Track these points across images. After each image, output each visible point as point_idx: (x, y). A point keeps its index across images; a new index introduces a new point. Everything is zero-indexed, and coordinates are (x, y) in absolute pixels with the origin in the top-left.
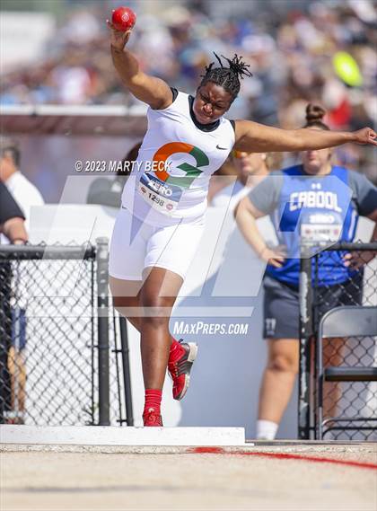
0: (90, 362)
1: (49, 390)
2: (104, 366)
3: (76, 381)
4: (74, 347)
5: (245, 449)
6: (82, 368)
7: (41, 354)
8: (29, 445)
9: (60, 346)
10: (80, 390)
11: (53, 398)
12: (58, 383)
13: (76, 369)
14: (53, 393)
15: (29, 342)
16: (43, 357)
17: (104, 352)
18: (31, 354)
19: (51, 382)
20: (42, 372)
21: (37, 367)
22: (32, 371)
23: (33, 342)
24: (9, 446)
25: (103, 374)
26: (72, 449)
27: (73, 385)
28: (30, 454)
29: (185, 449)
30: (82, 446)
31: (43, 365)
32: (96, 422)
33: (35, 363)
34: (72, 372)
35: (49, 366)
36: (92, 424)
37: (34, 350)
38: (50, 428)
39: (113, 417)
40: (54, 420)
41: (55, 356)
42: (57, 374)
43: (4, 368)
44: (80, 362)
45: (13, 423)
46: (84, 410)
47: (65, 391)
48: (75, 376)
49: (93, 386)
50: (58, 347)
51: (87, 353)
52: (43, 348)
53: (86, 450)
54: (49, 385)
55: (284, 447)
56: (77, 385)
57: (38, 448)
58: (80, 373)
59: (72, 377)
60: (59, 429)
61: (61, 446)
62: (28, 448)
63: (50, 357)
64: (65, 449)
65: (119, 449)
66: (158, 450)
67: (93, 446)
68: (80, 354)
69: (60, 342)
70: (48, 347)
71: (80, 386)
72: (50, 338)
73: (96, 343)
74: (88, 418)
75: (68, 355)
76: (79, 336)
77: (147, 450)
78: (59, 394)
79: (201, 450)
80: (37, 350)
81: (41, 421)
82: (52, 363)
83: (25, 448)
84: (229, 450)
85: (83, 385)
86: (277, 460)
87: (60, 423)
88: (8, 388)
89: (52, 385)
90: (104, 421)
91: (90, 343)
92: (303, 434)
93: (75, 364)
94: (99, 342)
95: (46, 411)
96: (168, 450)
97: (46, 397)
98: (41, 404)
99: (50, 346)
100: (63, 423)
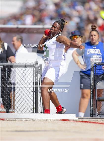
0: (33, 96)
1: (21, 103)
2: (37, 97)
3: (29, 101)
4: (28, 92)
5: (76, 120)
6: (31, 97)
7: (19, 94)
8: (16, 119)
9: (25, 91)
10: (30, 104)
11: (22, 106)
12: (24, 102)
13: (29, 98)
14: (22, 104)
15: (16, 90)
16: (20, 94)
17: (37, 93)
18: (16, 94)
19: (22, 101)
20: (19, 99)
21: (18, 97)
22: (17, 98)
23: (17, 90)
24: (10, 119)
25: (36, 99)
26: (28, 120)
27: (28, 102)
28: (16, 121)
29: (59, 120)
30: (31, 119)
31: (20, 97)
32: (35, 112)
33: (18, 96)
34: (28, 99)
35: (22, 97)
36: (33, 113)
37: (17, 92)
38: (22, 114)
39: (39, 111)
40: (23, 112)
41: (23, 94)
42: (24, 99)
43: (9, 98)
44: (30, 96)
45: (12, 113)
46: (31, 109)
47: (26, 104)
48: (29, 100)
49: (34, 102)
50: (24, 92)
51: (32, 93)
52: (20, 92)
53: (32, 120)
54: (21, 102)
55: (86, 119)
56: (29, 102)
57: (18, 119)
58: (30, 99)
59: (28, 100)
60: (24, 114)
61: (25, 119)
62: (16, 120)
63: (22, 94)
64: (26, 120)
65: (41, 120)
66: (52, 120)
67: (34, 119)
68: (30, 94)
69: (25, 90)
70: (21, 92)
71: (30, 102)
72: (22, 89)
73: (34, 91)
74: (32, 111)
75: (27, 94)
76: (30, 89)
77: (48, 120)
78: (24, 105)
79: (63, 120)
80: (18, 93)
81: (19, 112)
82: (22, 96)
83: (15, 120)
84: (71, 120)
85: (31, 102)
86: (84, 123)
87: (25, 113)
88: (10, 103)
89: (22, 102)
90: (37, 112)
91: (33, 91)
92: (91, 116)
93: (29, 96)
94: (35, 90)
95: (21, 109)
96: (54, 120)
97: (21, 106)
98: (19, 107)
99: (22, 91)
100: (26, 113)
